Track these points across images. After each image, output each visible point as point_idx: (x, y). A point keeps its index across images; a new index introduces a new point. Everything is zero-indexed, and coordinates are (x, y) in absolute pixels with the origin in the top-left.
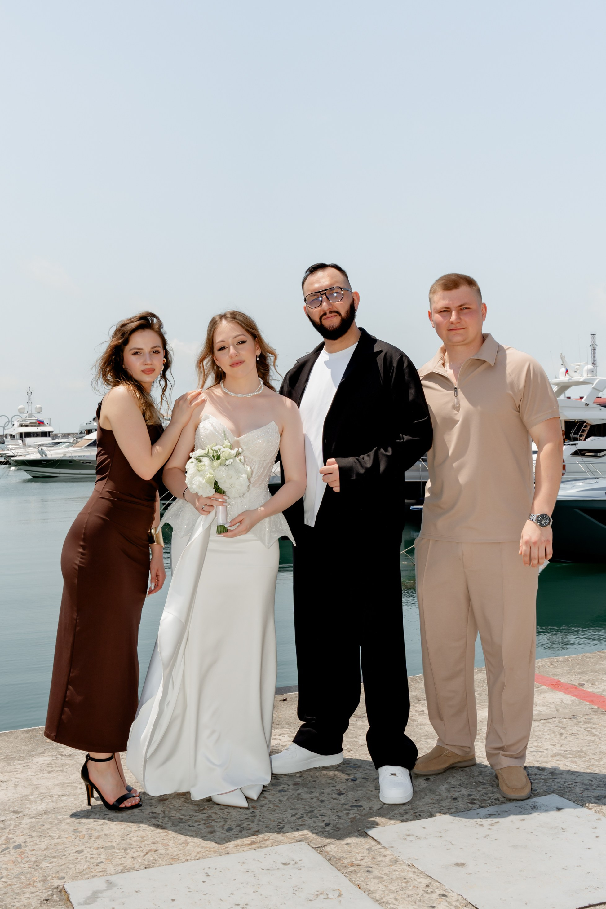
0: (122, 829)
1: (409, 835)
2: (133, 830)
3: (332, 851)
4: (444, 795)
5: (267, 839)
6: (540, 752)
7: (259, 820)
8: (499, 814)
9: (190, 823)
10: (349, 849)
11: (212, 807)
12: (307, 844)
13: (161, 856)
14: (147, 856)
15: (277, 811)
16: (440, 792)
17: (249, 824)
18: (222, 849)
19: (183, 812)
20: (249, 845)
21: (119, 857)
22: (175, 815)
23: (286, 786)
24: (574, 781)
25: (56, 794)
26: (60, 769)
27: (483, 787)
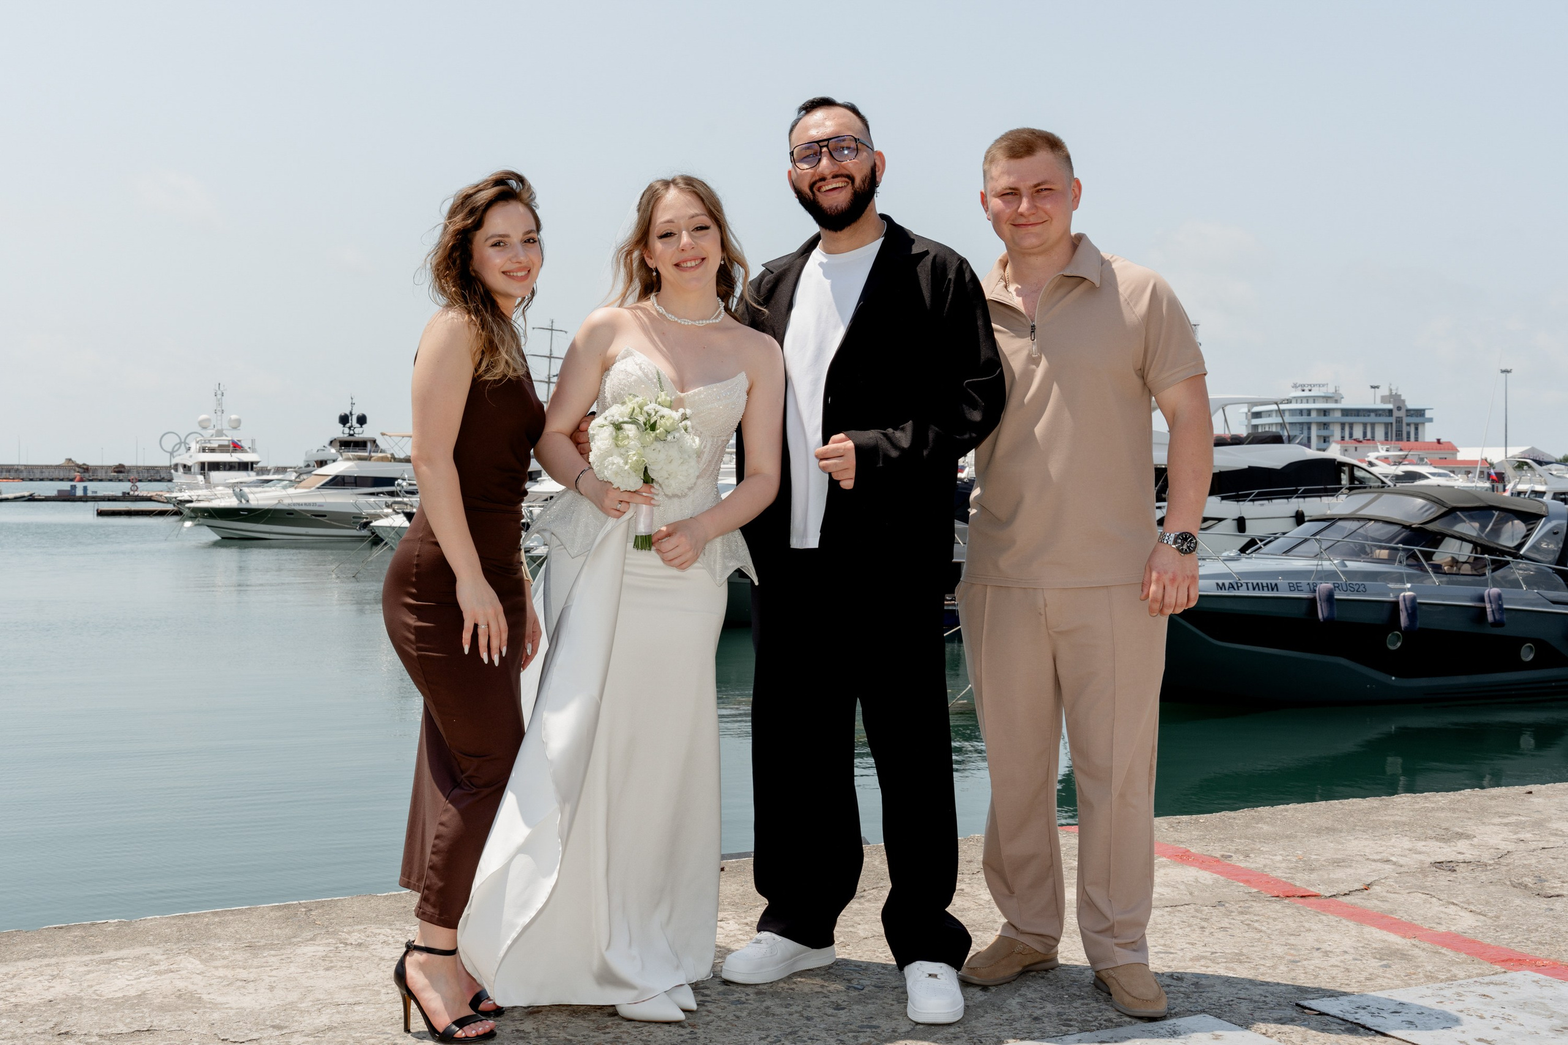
15: (734, 1031)
23: (743, 995)
24: (1236, 996)
25: (343, 1001)
26: (344, 965)
27: (1082, 1001)
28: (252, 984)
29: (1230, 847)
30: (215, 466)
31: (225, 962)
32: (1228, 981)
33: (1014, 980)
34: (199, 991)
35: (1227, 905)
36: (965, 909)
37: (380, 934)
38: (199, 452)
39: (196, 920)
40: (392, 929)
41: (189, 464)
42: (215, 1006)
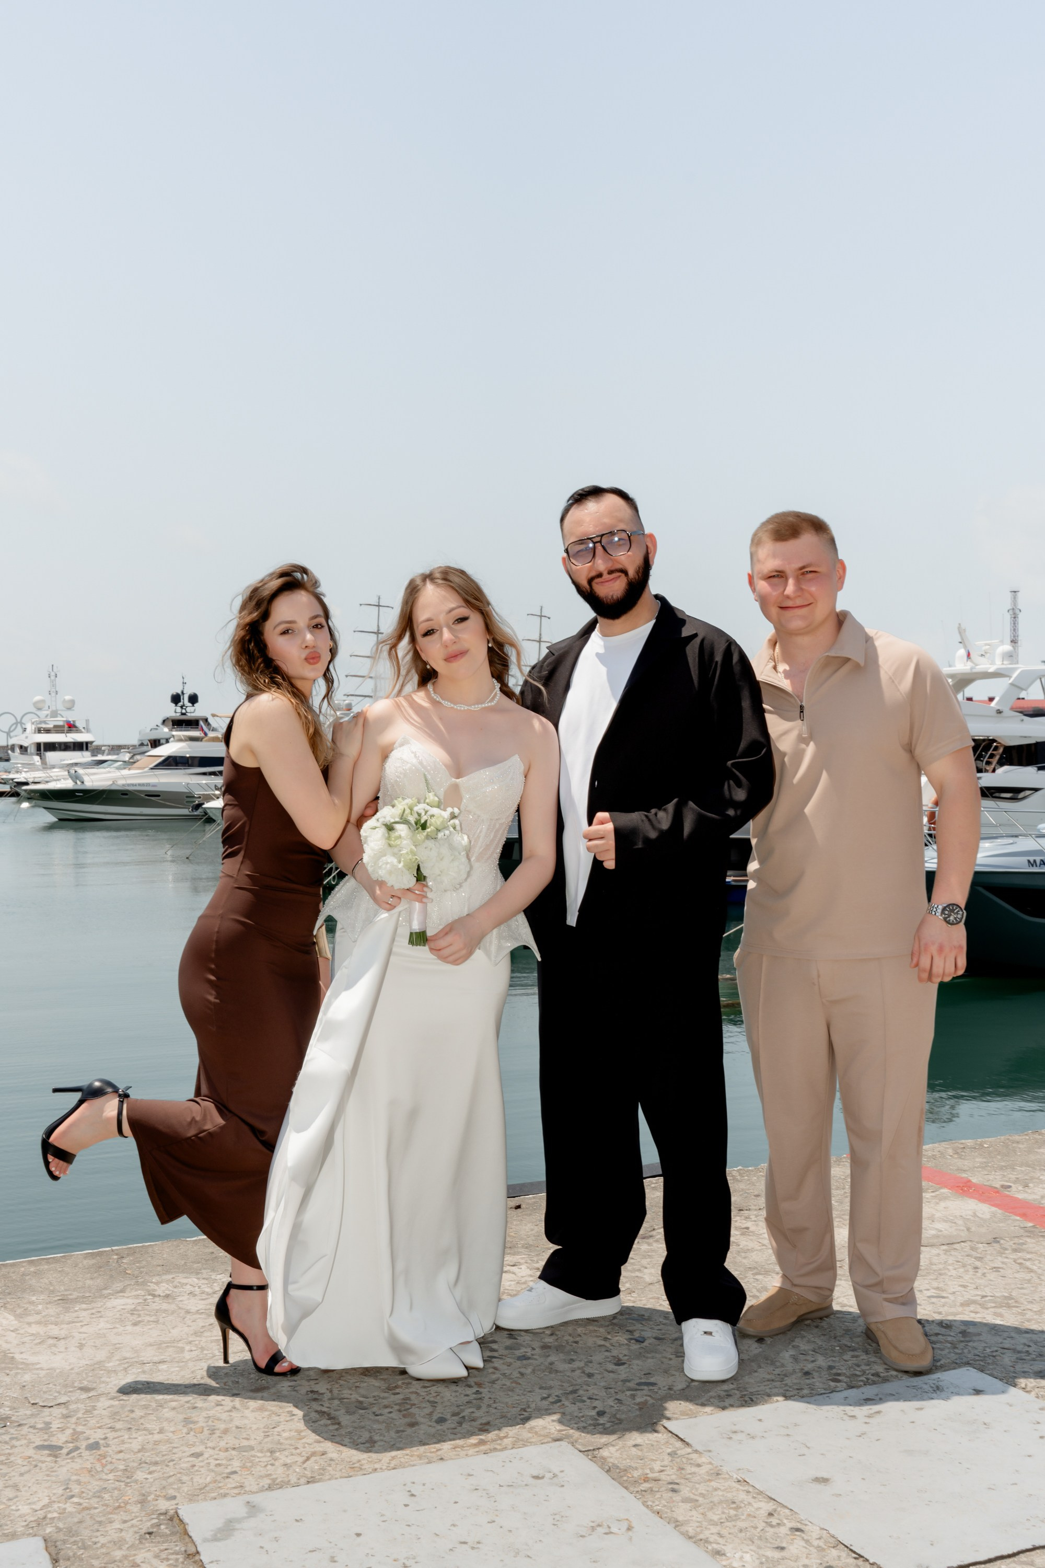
0: (263, 1418)
1: (735, 1432)
2: (282, 1420)
3: (611, 1457)
4: (790, 1367)
5: (505, 1437)
6: (943, 1297)
7: (489, 1406)
8: (881, 1399)
9: (375, 1409)
10: (640, 1453)
11: (410, 1383)
12: (570, 1446)
13: (332, 1462)
14: (308, 1463)
15: (517, 1390)
16: (782, 1361)
17: (473, 1412)
18: (431, 1452)
19: (362, 1391)
20: (475, 1445)
21: (263, 1464)
22: (349, 1396)
23: (529, 1350)
24: (1001, 1345)
25: (149, 1359)
26: (152, 1319)
27: (851, 1353)
28: (63, 1342)
29: (1011, 1176)
30: (51, 747)
31: (37, 1317)
32: (995, 1329)
33: (789, 1330)
34: (12, 1351)
35: (1002, 1241)
36: (748, 1250)
37: (187, 1284)
38: (35, 733)
39: (12, 1270)
40: (198, 1279)
41: (25, 744)
42: (27, 1367)
